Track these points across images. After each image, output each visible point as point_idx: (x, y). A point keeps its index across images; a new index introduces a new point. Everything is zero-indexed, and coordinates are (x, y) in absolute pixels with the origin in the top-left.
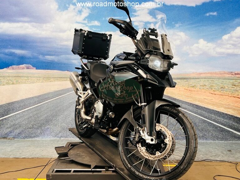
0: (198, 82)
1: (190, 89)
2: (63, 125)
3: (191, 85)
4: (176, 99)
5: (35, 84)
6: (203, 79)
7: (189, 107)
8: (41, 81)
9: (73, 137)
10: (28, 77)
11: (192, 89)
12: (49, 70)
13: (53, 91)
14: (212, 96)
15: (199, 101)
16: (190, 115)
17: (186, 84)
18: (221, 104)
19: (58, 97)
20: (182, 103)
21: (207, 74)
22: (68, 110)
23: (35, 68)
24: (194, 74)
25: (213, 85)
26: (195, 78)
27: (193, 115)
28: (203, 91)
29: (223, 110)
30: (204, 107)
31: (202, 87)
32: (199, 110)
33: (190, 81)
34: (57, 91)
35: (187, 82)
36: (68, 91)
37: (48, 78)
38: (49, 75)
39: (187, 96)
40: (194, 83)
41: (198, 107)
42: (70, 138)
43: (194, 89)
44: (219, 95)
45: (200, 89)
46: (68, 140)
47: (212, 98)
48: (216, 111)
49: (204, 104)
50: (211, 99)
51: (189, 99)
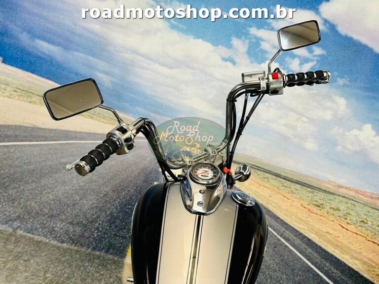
0: (330, 200)
1: (311, 209)
2: (30, 205)
3: (316, 201)
4: (279, 218)
6: (341, 198)
7: (295, 238)
9: (45, 236)
11: (315, 209)
12: (36, 74)
13: (29, 125)
14: (341, 232)
15: (316, 234)
16: (290, 252)
17: (307, 197)
18: (349, 248)
19: (37, 141)
20: (287, 229)
21: (349, 190)
22: (52, 177)
24: (329, 184)
25: (351, 213)
26: (329, 192)
27: (296, 254)
28: (332, 218)
29: (347, 259)
30: (320, 246)
31: (332, 211)
32: (309, 249)
33: (317, 193)
34: (40, 129)
35: (311, 194)
36: (66, 137)
37: (26, 93)
38: (32, 86)
39: (299, 219)
40: (323, 200)
41: (310, 243)
42: (39, 235)
43: (317, 209)
44: (353, 232)
45: (328, 213)
46: (33, 238)
47: (339, 236)
48: (336, 258)
49: (323, 242)
50: (336, 236)
51: (301, 226)
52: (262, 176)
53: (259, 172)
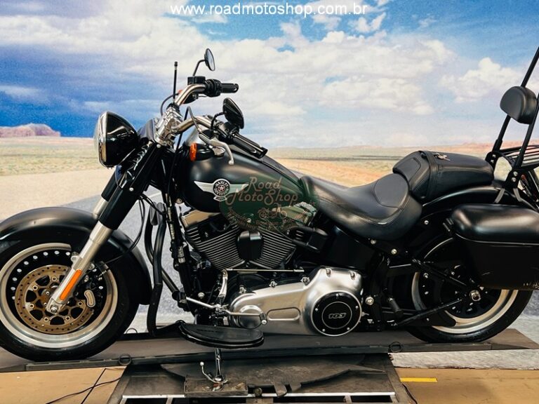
5: (59, 173)
8: (75, 167)
10: (39, 156)
23: (59, 133)
24: (467, 147)
37: (92, 160)
52: (379, 166)
53: (373, 162)
